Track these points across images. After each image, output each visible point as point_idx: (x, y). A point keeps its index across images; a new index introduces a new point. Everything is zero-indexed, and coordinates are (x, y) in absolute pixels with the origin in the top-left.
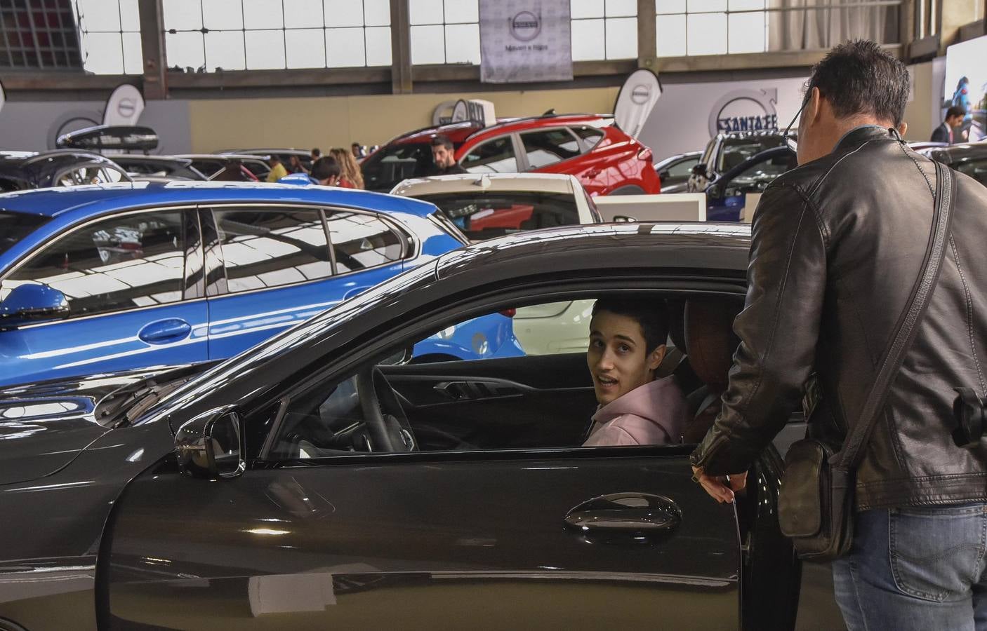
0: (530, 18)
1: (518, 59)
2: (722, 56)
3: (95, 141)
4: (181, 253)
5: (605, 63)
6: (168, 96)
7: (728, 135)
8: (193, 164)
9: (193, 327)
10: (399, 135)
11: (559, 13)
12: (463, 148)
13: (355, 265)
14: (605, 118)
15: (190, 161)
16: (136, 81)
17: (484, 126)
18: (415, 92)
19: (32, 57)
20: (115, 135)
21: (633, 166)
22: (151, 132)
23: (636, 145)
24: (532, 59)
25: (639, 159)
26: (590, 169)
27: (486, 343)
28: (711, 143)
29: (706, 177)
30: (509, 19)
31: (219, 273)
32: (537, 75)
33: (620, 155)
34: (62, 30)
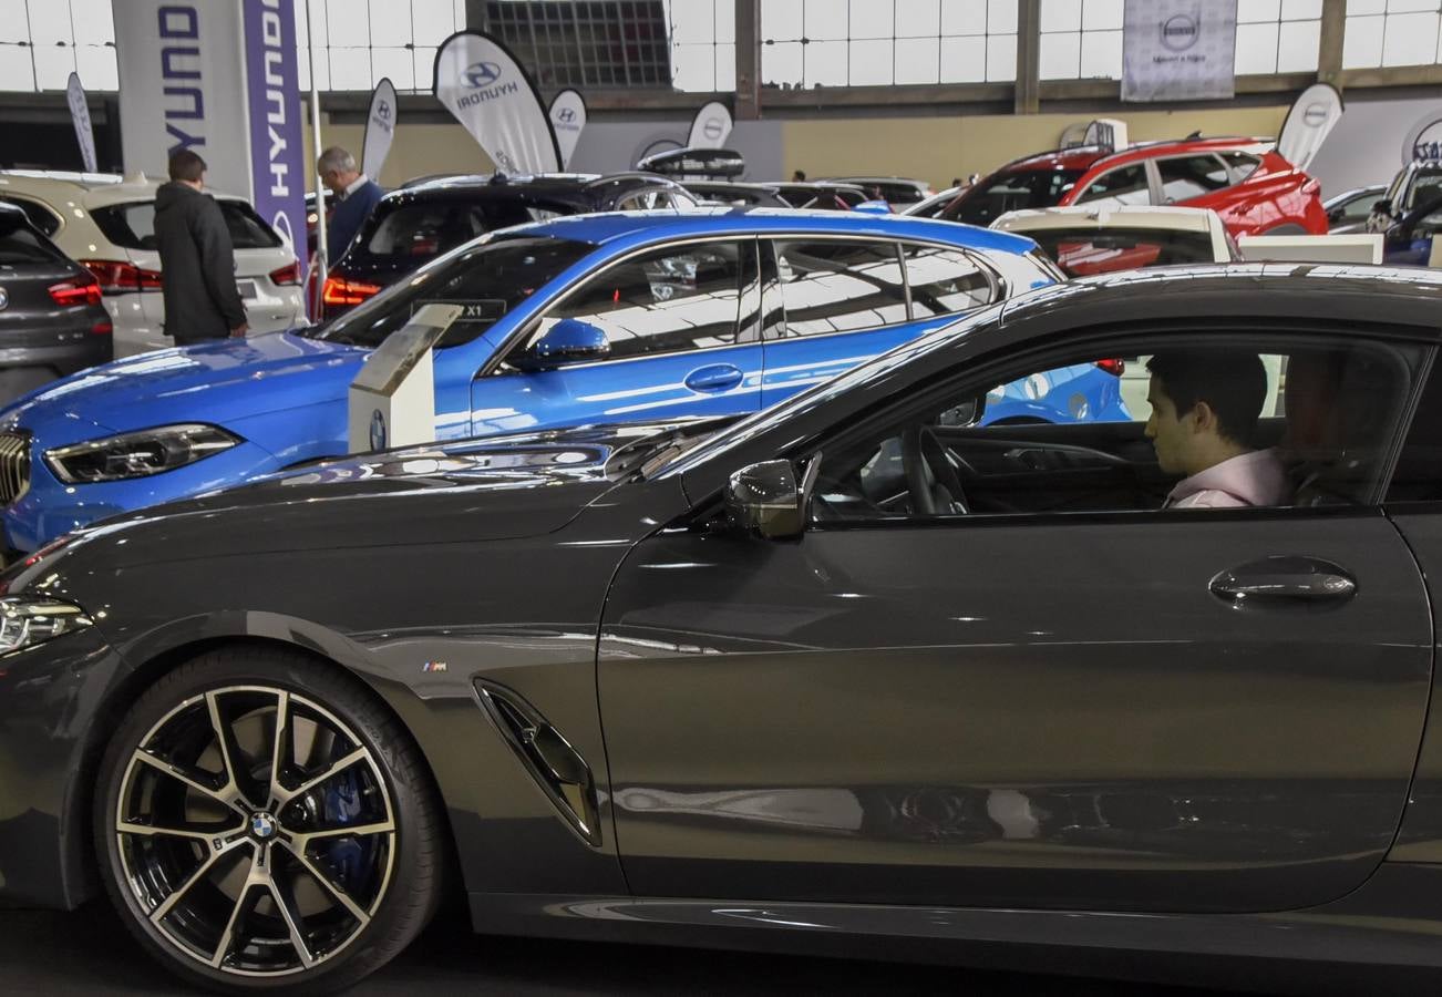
0: (1185, 23)
1: (1168, 72)
2: (1428, 67)
3: (677, 165)
4: (736, 292)
5: (1276, 77)
6: (760, 116)
7: (1423, 165)
8: (780, 193)
9: (746, 375)
10: (1012, 161)
11: (1222, 16)
12: (1086, 176)
13: (939, 309)
14: (1263, 142)
15: (778, 190)
16: (728, 100)
17: (1112, 151)
18: (1040, 112)
19: (620, 71)
20: (698, 160)
21: (1295, 203)
22: (735, 155)
23: (1301, 175)
24: (1186, 72)
25: (1303, 193)
26: (1241, 204)
27: (1085, 406)
28: (1401, 173)
29: (1390, 216)
30: (1160, 25)
31: (777, 316)
32: (1189, 91)
33: (1279, 187)
34: (653, 42)
